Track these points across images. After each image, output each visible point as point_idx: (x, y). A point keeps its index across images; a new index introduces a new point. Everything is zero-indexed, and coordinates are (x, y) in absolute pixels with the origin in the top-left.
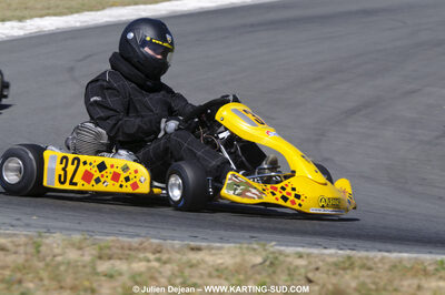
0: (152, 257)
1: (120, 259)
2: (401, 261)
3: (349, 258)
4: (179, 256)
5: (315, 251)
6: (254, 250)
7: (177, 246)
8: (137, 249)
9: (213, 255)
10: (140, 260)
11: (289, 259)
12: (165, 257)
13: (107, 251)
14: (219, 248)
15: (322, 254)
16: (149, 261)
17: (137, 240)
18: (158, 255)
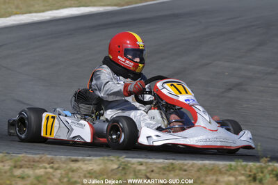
0: (48, 166)
1: (28, 168)
2: (204, 165)
3: (172, 164)
4: (64, 165)
5: (150, 161)
6: (112, 160)
7: (63, 159)
8: (38, 161)
9: (86, 164)
10: (41, 168)
11: (134, 166)
12: (56, 166)
13: (19, 163)
14: (89, 160)
15: (155, 163)
16: (46, 168)
17: (38, 156)
18: (52, 165)
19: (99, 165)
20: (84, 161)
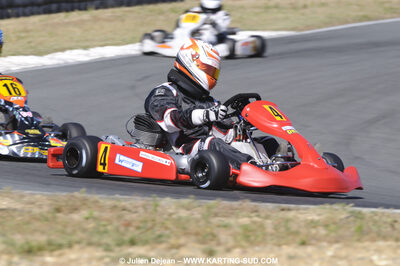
19: (319, 215)
20: (298, 209)
